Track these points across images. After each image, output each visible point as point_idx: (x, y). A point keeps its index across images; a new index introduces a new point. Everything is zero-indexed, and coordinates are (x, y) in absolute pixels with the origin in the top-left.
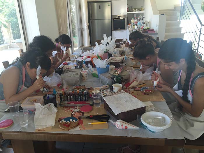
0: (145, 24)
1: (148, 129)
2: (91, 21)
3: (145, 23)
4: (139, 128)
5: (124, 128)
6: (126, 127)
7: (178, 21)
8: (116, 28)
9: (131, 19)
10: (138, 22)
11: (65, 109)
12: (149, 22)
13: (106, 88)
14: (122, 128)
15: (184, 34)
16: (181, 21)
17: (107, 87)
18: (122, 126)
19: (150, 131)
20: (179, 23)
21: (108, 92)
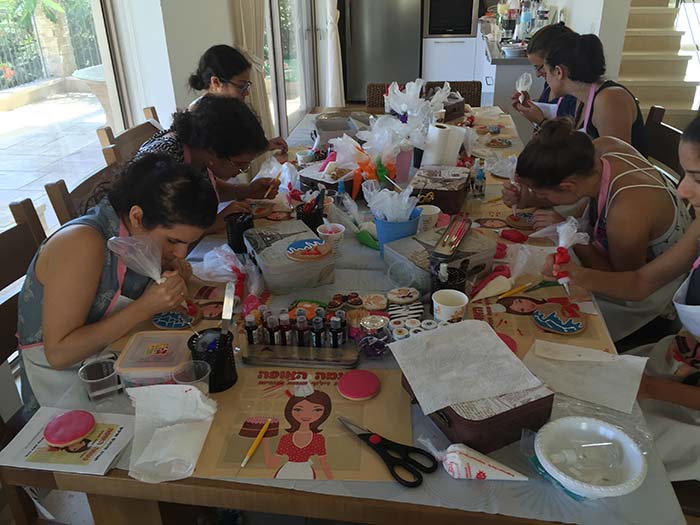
0: (546, 18)
3: (546, 15)
4: (526, 479)
5: (474, 475)
6: (481, 476)
7: (672, 5)
8: (437, 30)
10: (523, 14)
12: (562, 12)
13: (408, 300)
14: (465, 477)
15: (691, 57)
16: (682, 6)
17: (410, 296)
18: (468, 469)
20: (673, 15)
21: (414, 323)
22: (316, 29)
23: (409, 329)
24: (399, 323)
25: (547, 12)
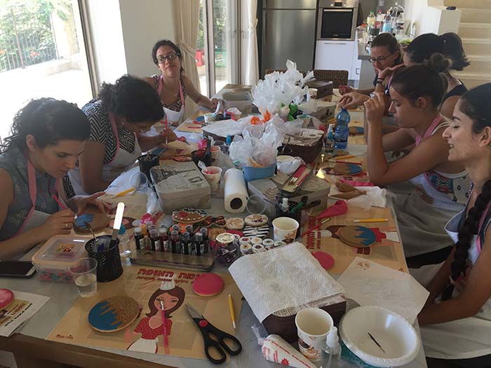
0: (402, 28)
2: (264, 12)
5: (280, 361)
6: (285, 362)
8: (327, 35)
9: (368, 15)
10: (385, 25)
11: (143, 278)
12: (414, 24)
13: (259, 223)
14: (273, 360)
17: (260, 221)
18: (276, 354)
21: (257, 240)
22: (241, 32)
23: (253, 245)
24: (247, 240)
25: (402, 24)
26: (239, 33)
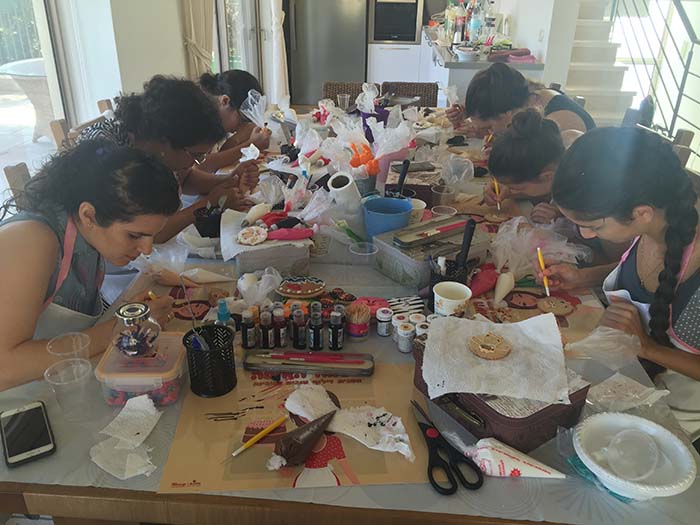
0: (493, 26)
1: (602, 485)
2: (292, 2)
3: (493, 23)
4: (563, 476)
5: (508, 473)
6: (516, 473)
7: (607, 18)
8: (381, 36)
11: (261, 384)
12: (506, 20)
14: (499, 474)
15: (627, 69)
16: (617, 20)
18: (502, 466)
19: (611, 493)
20: (609, 26)
21: (419, 318)
22: (261, 30)
23: (415, 325)
24: (403, 318)
25: (494, 20)
26: (257, 33)
